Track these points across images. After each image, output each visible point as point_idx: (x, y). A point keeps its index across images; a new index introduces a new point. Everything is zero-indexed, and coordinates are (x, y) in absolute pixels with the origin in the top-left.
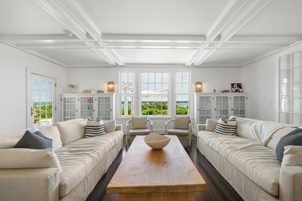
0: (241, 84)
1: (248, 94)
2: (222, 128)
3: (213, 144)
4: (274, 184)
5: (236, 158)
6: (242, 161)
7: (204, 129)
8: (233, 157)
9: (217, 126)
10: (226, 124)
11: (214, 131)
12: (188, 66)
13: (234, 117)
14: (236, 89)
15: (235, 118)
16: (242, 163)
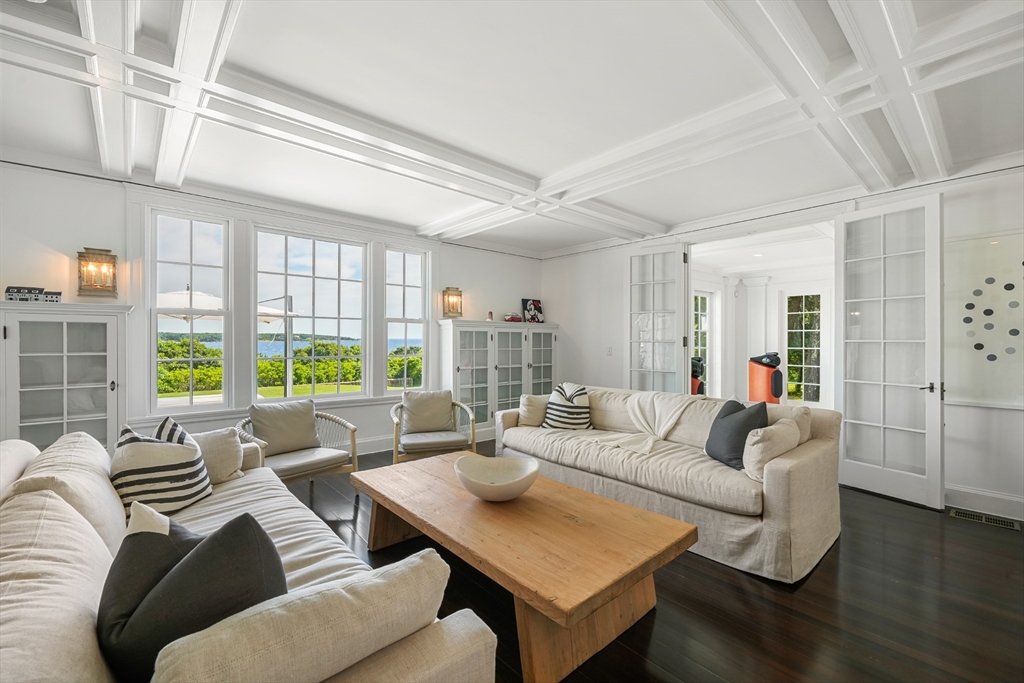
0: (539, 302)
1: (557, 327)
2: (565, 415)
3: (577, 456)
4: (757, 495)
5: (661, 472)
6: (678, 475)
7: (516, 422)
8: (653, 472)
9: (549, 411)
10: (570, 404)
11: (544, 424)
12: (425, 237)
13: (582, 387)
14: (532, 313)
15: (584, 389)
16: (680, 477)
